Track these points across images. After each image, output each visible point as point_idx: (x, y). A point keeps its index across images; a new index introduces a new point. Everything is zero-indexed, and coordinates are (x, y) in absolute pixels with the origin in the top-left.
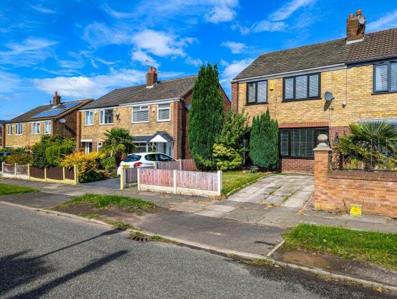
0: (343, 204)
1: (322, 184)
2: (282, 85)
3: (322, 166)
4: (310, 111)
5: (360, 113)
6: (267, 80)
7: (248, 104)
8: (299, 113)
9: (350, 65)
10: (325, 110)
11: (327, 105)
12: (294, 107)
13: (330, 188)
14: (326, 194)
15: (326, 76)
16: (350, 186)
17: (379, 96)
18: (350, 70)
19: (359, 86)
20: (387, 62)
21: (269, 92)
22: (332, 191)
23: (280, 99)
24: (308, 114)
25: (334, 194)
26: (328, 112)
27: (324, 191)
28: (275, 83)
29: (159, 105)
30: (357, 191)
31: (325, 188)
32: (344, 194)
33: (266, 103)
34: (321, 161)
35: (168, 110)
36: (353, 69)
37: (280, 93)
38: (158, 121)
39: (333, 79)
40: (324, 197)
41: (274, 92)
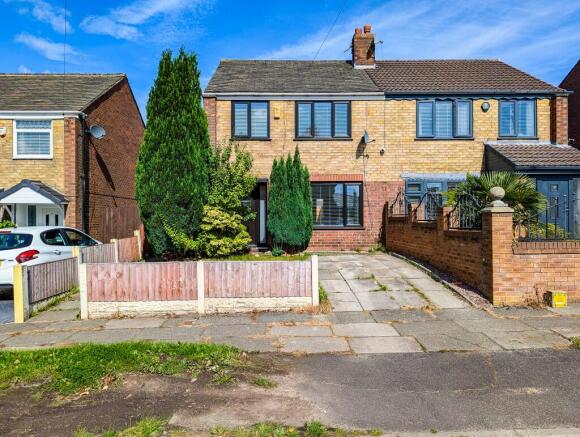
0: (534, 292)
1: (505, 265)
2: (293, 112)
3: (503, 237)
4: (337, 157)
5: (402, 164)
6: (268, 101)
7: (234, 138)
8: (321, 159)
9: (390, 96)
10: (358, 157)
11: (361, 150)
12: (313, 149)
13: (516, 271)
14: (511, 279)
15: (358, 107)
16: (543, 264)
17: (423, 143)
18: (389, 103)
19: (399, 127)
20: (432, 100)
21: (272, 121)
22: (519, 275)
23: (291, 135)
24: (335, 162)
25: (522, 279)
26: (361, 159)
27: (508, 276)
28: (282, 107)
29: (18, 121)
30: (552, 270)
31: (509, 271)
32: (537, 278)
33: (267, 139)
34: (503, 229)
35: (48, 134)
36: (392, 103)
37: (291, 125)
38: (16, 156)
39: (368, 113)
40: (507, 285)
41: (280, 122)
